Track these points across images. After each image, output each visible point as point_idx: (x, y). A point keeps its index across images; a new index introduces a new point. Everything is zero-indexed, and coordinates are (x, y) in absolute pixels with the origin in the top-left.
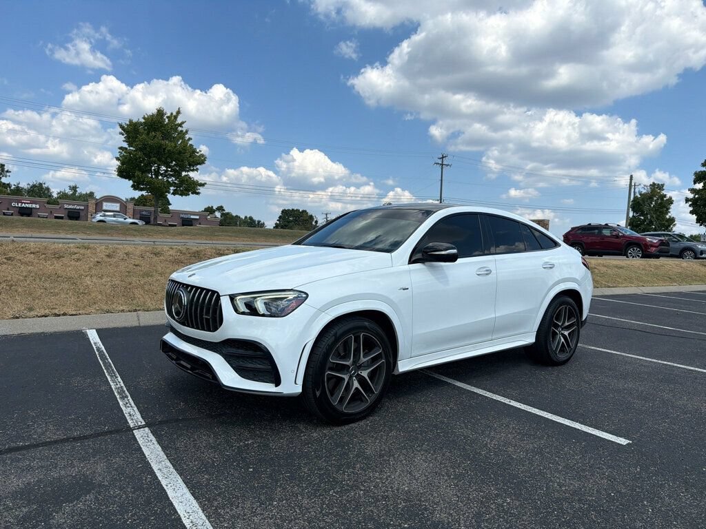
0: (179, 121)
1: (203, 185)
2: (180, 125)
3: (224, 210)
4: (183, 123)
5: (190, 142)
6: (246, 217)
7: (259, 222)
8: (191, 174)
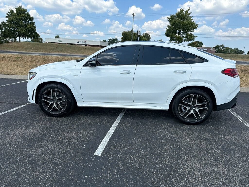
0: (189, 12)
1: (196, 37)
2: (189, 14)
3: (224, 46)
4: (190, 13)
5: (192, 21)
6: (235, 49)
7: (241, 51)
8: (192, 33)
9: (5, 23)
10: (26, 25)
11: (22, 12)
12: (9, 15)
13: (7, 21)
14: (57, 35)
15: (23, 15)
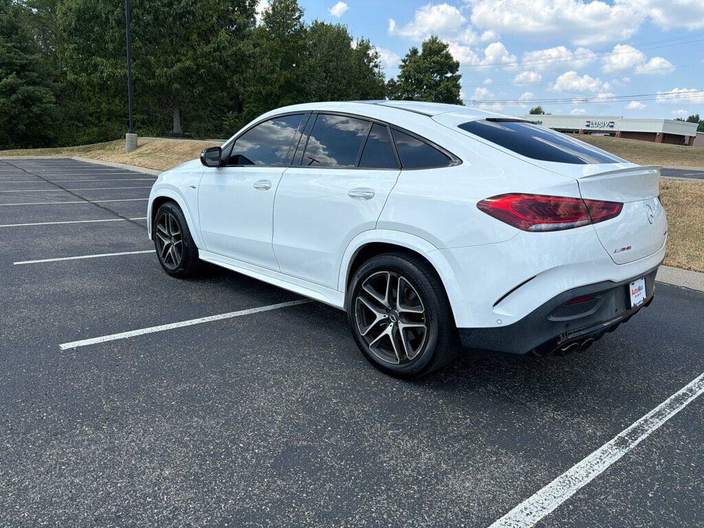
9: (395, 83)
10: (437, 84)
11: (436, 51)
12: (407, 63)
13: (399, 77)
14: (535, 107)
15: (436, 58)
